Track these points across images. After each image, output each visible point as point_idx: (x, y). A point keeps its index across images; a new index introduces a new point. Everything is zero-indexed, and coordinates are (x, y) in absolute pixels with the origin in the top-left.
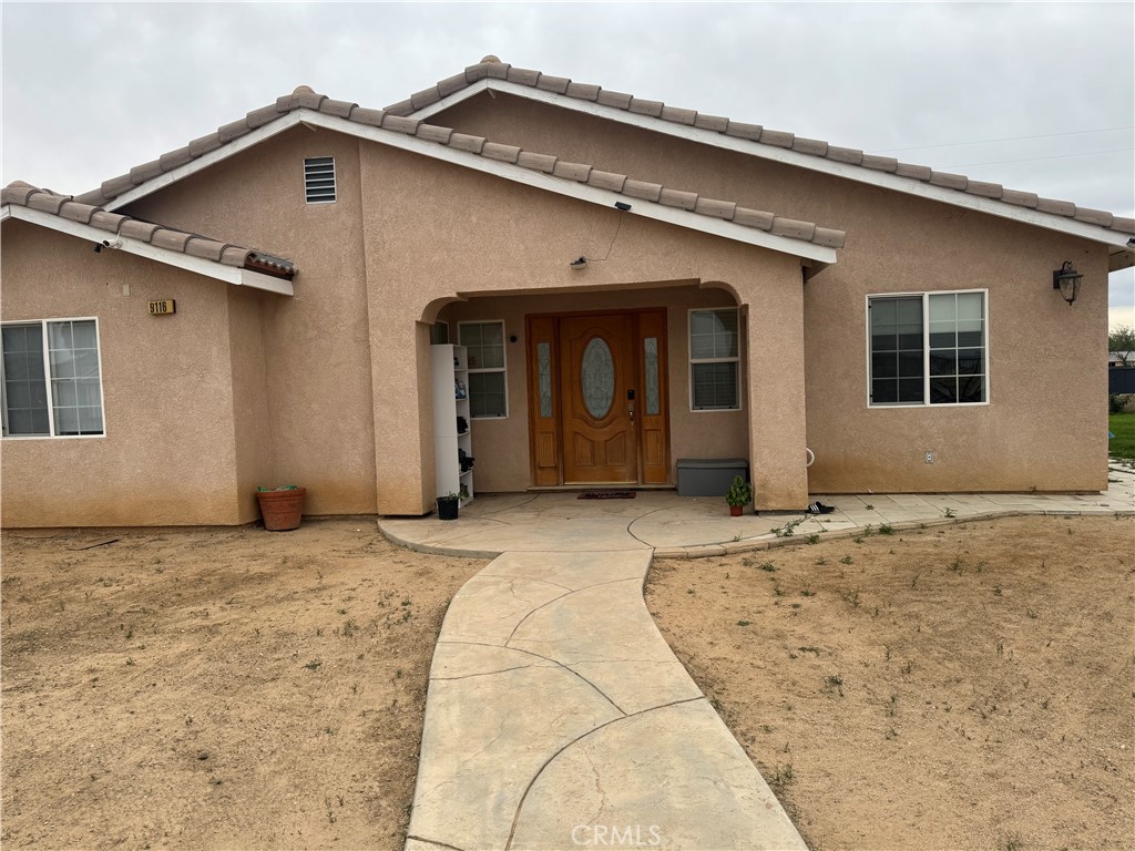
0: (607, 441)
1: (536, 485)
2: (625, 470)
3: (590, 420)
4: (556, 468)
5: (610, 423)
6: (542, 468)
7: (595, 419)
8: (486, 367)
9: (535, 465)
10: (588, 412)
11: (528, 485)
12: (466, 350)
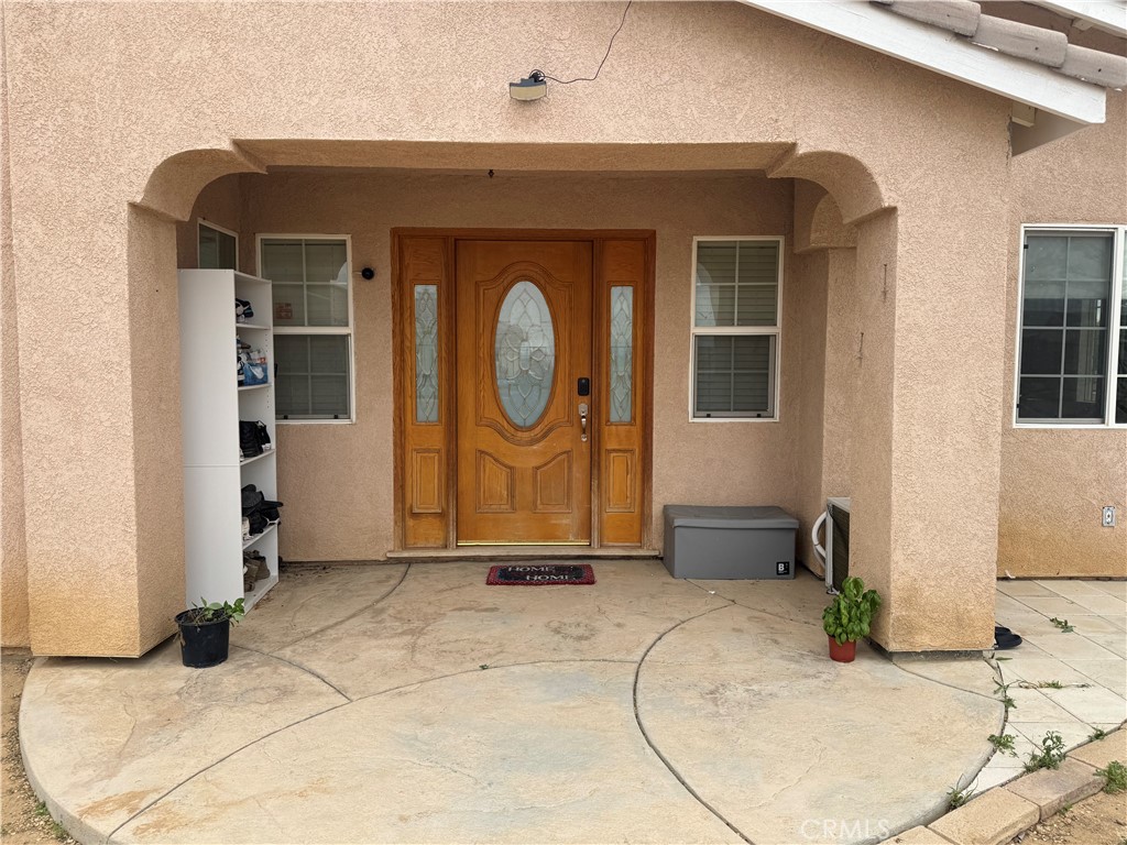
0: (538, 468)
1: (405, 547)
2: (568, 520)
3: (508, 430)
4: (442, 515)
5: (544, 436)
6: (415, 515)
7: (518, 428)
8: (311, 324)
9: (405, 510)
10: (504, 415)
11: (388, 548)
12: (269, 287)
